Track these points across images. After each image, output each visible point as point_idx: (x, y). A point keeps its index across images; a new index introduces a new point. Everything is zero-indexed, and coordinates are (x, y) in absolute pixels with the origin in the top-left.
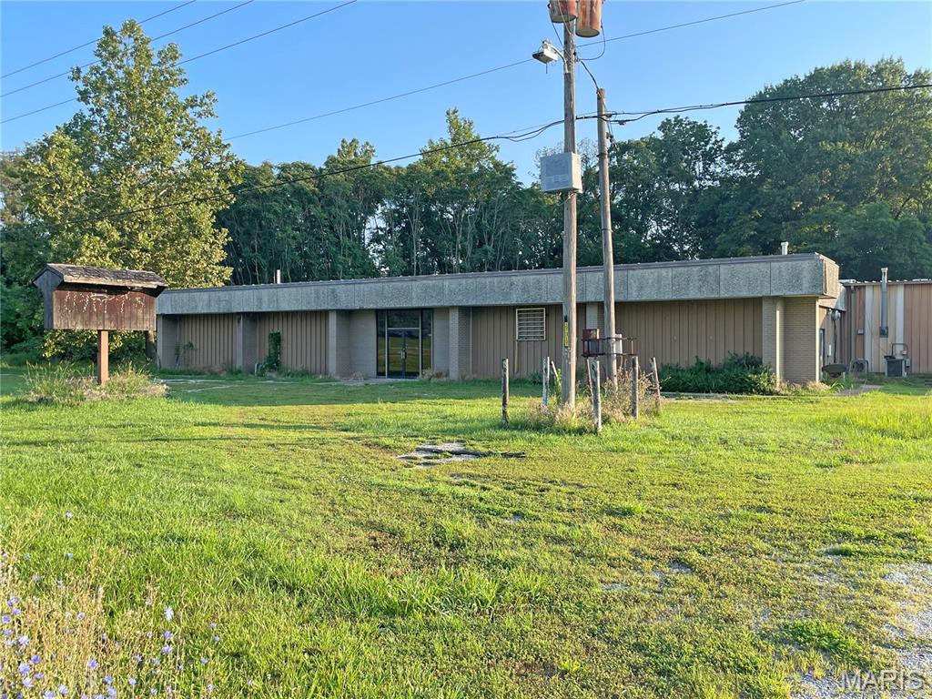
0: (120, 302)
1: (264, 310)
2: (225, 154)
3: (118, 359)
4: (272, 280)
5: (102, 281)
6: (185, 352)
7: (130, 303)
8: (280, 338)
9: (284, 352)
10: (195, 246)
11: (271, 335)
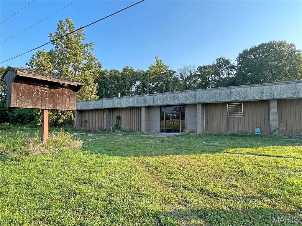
0: (56, 93)
1: (115, 107)
2: (96, 62)
3: (62, 126)
4: (117, 96)
5: (44, 78)
6: (84, 123)
7: (62, 94)
8: (120, 117)
9: (122, 123)
10: (87, 88)
11: (117, 117)
